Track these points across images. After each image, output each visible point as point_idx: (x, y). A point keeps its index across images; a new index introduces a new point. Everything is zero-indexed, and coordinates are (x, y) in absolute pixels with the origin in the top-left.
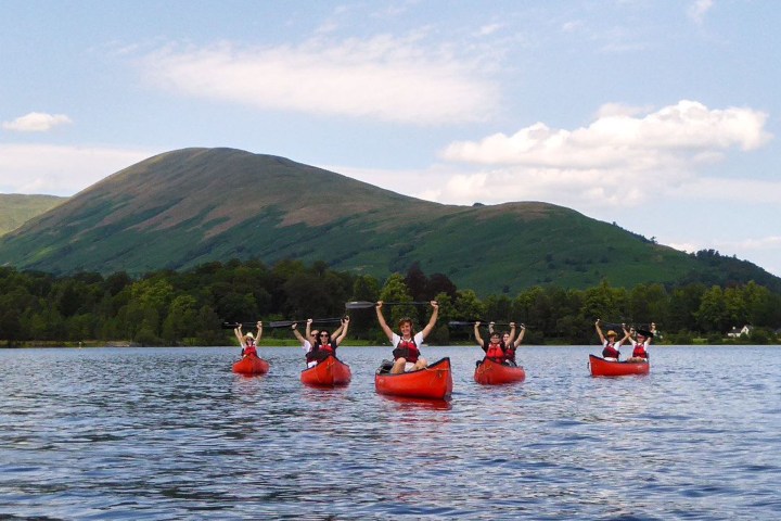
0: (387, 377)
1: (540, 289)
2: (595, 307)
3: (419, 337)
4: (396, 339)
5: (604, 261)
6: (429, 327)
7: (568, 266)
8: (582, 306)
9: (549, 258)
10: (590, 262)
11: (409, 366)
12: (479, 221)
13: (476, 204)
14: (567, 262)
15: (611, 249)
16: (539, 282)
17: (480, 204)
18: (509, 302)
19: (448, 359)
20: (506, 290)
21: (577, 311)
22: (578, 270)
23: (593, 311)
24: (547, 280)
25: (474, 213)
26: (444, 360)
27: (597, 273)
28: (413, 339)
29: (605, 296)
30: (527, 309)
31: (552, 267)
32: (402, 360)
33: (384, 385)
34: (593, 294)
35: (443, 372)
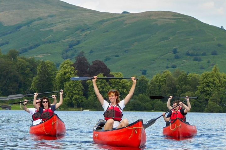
0: (100, 132)
1: (169, 72)
2: (208, 86)
3: (122, 104)
4: (106, 105)
5: (214, 54)
6: (128, 96)
7: (188, 57)
8: (199, 85)
9: (175, 51)
10: (204, 54)
11: (116, 124)
12: (126, 24)
13: (124, 12)
14: (188, 54)
15: (219, 45)
16: (167, 67)
17: (127, 12)
18: (147, 82)
19: (142, 120)
20: (144, 73)
21: (196, 89)
22: (195, 60)
23: (207, 88)
24: (174, 67)
25: (122, 19)
26: (138, 121)
27: (209, 62)
28: (118, 105)
29: (215, 78)
30: (160, 86)
31: (177, 57)
32: (110, 120)
33: (98, 138)
34: (207, 76)
35: (138, 130)
